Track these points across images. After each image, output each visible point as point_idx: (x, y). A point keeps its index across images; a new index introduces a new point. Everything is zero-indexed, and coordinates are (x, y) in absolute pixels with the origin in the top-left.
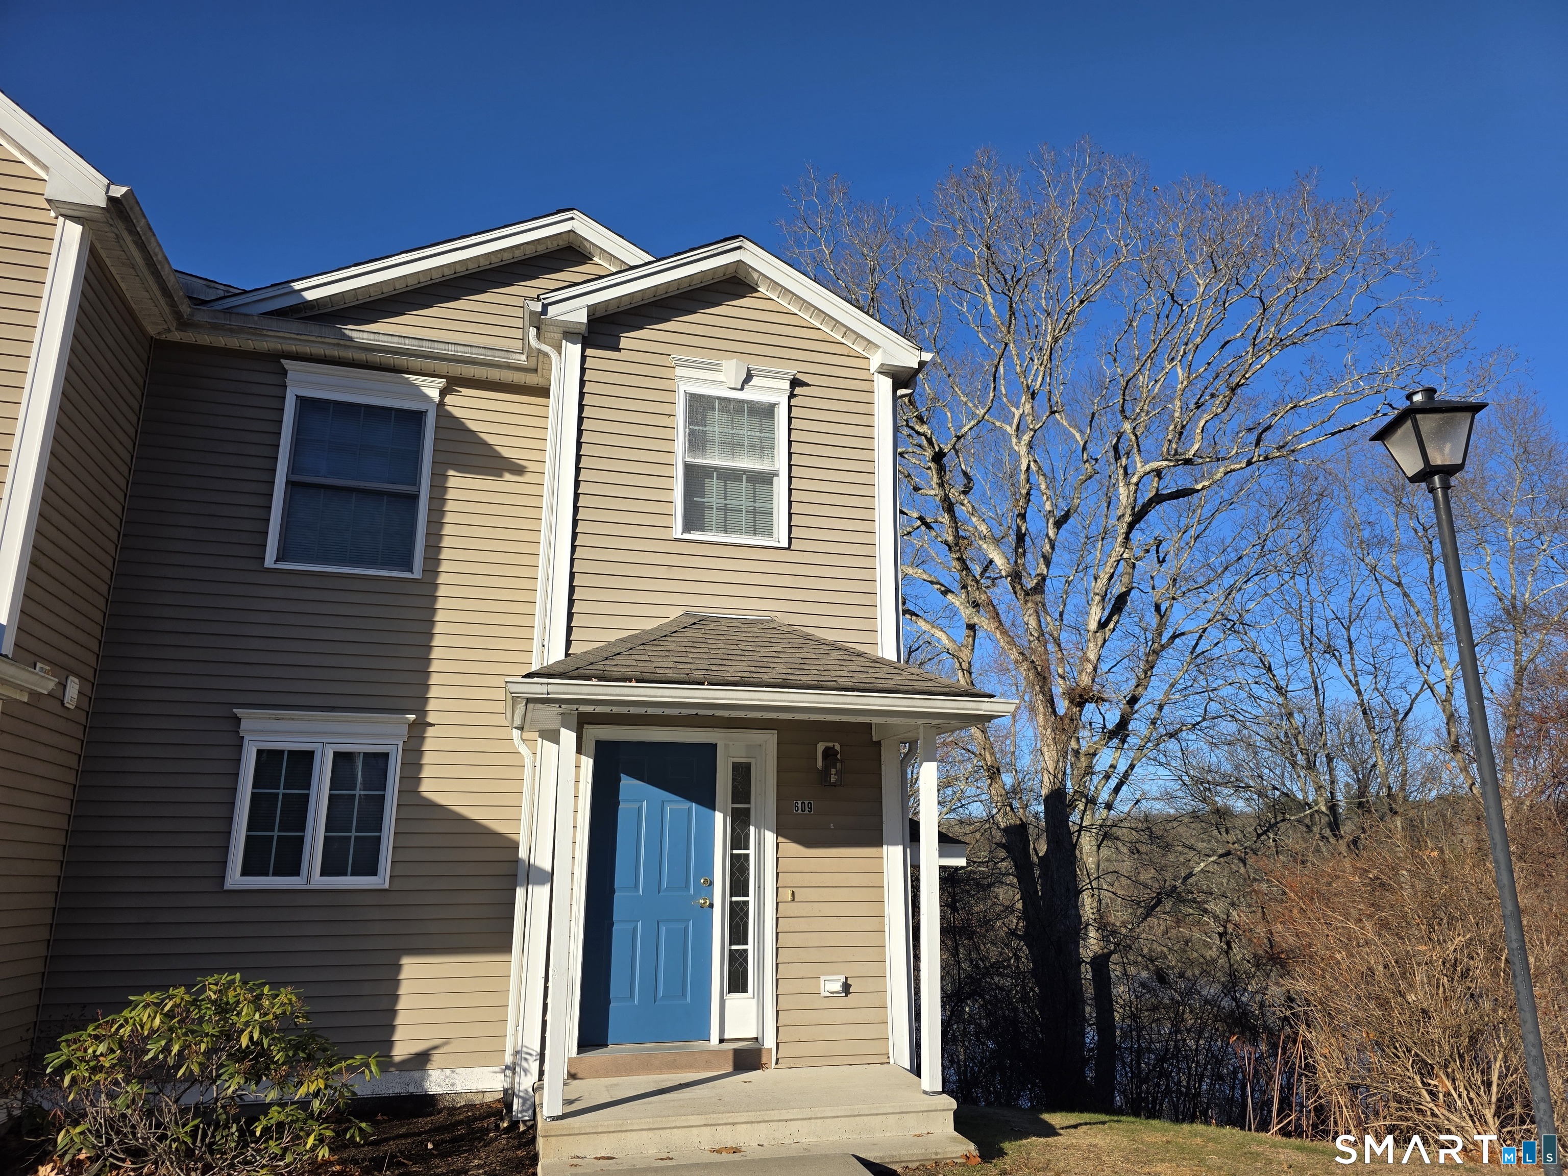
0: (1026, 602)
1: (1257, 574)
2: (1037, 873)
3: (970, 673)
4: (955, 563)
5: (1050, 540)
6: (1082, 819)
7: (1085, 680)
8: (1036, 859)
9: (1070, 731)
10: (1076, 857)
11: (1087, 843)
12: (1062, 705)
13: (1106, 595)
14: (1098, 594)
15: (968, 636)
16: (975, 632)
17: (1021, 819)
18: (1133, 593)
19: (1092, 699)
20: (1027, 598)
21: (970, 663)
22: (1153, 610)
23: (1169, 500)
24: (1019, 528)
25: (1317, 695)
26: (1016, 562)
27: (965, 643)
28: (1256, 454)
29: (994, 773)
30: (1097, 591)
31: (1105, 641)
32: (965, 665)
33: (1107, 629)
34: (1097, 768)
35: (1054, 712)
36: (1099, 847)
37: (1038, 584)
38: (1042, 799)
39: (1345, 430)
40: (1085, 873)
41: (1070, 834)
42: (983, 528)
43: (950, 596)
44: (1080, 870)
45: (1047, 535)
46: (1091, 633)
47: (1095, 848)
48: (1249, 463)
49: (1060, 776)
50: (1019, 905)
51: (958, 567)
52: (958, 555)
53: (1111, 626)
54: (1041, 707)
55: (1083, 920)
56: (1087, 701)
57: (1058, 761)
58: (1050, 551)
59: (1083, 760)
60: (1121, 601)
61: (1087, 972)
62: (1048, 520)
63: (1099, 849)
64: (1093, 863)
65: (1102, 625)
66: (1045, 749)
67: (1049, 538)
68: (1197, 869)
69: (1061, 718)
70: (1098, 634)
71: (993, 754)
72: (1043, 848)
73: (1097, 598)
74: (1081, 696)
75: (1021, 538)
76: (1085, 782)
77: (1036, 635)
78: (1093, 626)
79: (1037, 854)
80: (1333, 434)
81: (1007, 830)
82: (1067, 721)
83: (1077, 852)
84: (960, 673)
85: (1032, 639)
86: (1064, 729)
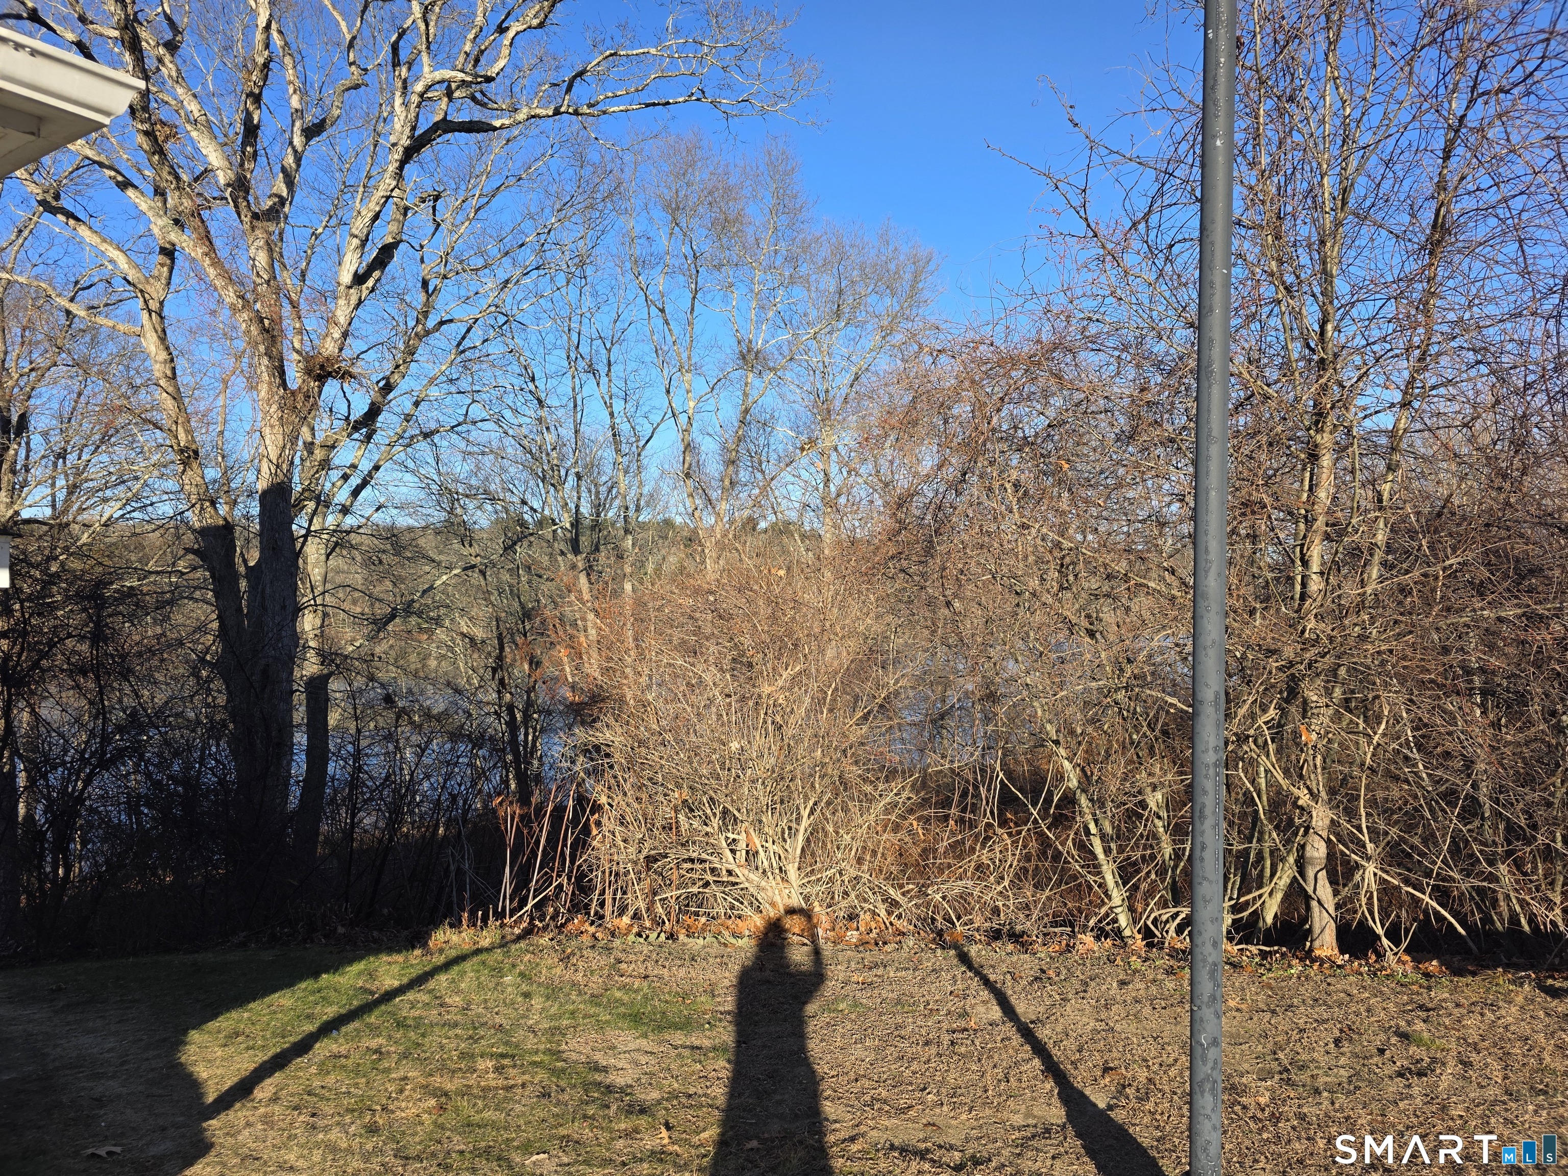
0: (253, 228)
1: (537, 268)
2: (243, 584)
3: (162, 318)
4: (141, 139)
5: (295, 151)
6: (311, 521)
7: (330, 348)
8: (242, 569)
9: (304, 413)
10: (298, 568)
11: (313, 551)
12: (295, 376)
13: (367, 240)
14: (356, 237)
15: (162, 265)
16: (173, 260)
17: (225, 519)
18: (402, 246)
19: (337, 373)
20: (255, 223)
21: (162, 303)
22: (420, 285)
23: (460, 131)
24: (249, 115)
25: (575, 412)
26: (242, 165)
27: (156, 273)
28: (566, 102)
29: (189, 457)
30: (356, 232)
31: (360, 302)
32: (154, 305)
33: (364, 286)
34: (336, 461)
35: (284, 384)
36: (328, 556)
37: (271, 208)
38: (257, 496)
39: (659, 104)
40: (308, 585)
41: (293, 540)
42: (193, 107)
43: (130, 192)
44: (303, 583)
45: (291, 143)
46: (342, 288)
47: (323, 558)
48: (557, 112)
49: (284, 467)
50: (215, 625)
51: (145, 146)
52: (146, 126)
53: (370, 283)
54: (265, 375)
55: (302, 642)
56: (329, 374)
57: (284, 447)
58: (294, 166)
59: (319, 454)
60: (386, 253)
61: (300, 699)
62: (293, 122)
63: (328, 559)
64: (319, 574)
65: (359, 279)
66: (267, 431)
67: (294, 148)
68: (438, 583)
69: (293, 393)
70: (352, 291)
71: (188, 432)
72: (254, 557)
73: (356, 242)
74: (322, 367)
75: (251, 131)
76: (318, 479)
77: (266, 277)
78: (346, 277)
79: (245, 561)
80: (647, 105)
81: (204, 532)
82: (300, 397)
83: (301, 561)
84: (145, 314)
85: (259, 281)
86: (296, 407)
